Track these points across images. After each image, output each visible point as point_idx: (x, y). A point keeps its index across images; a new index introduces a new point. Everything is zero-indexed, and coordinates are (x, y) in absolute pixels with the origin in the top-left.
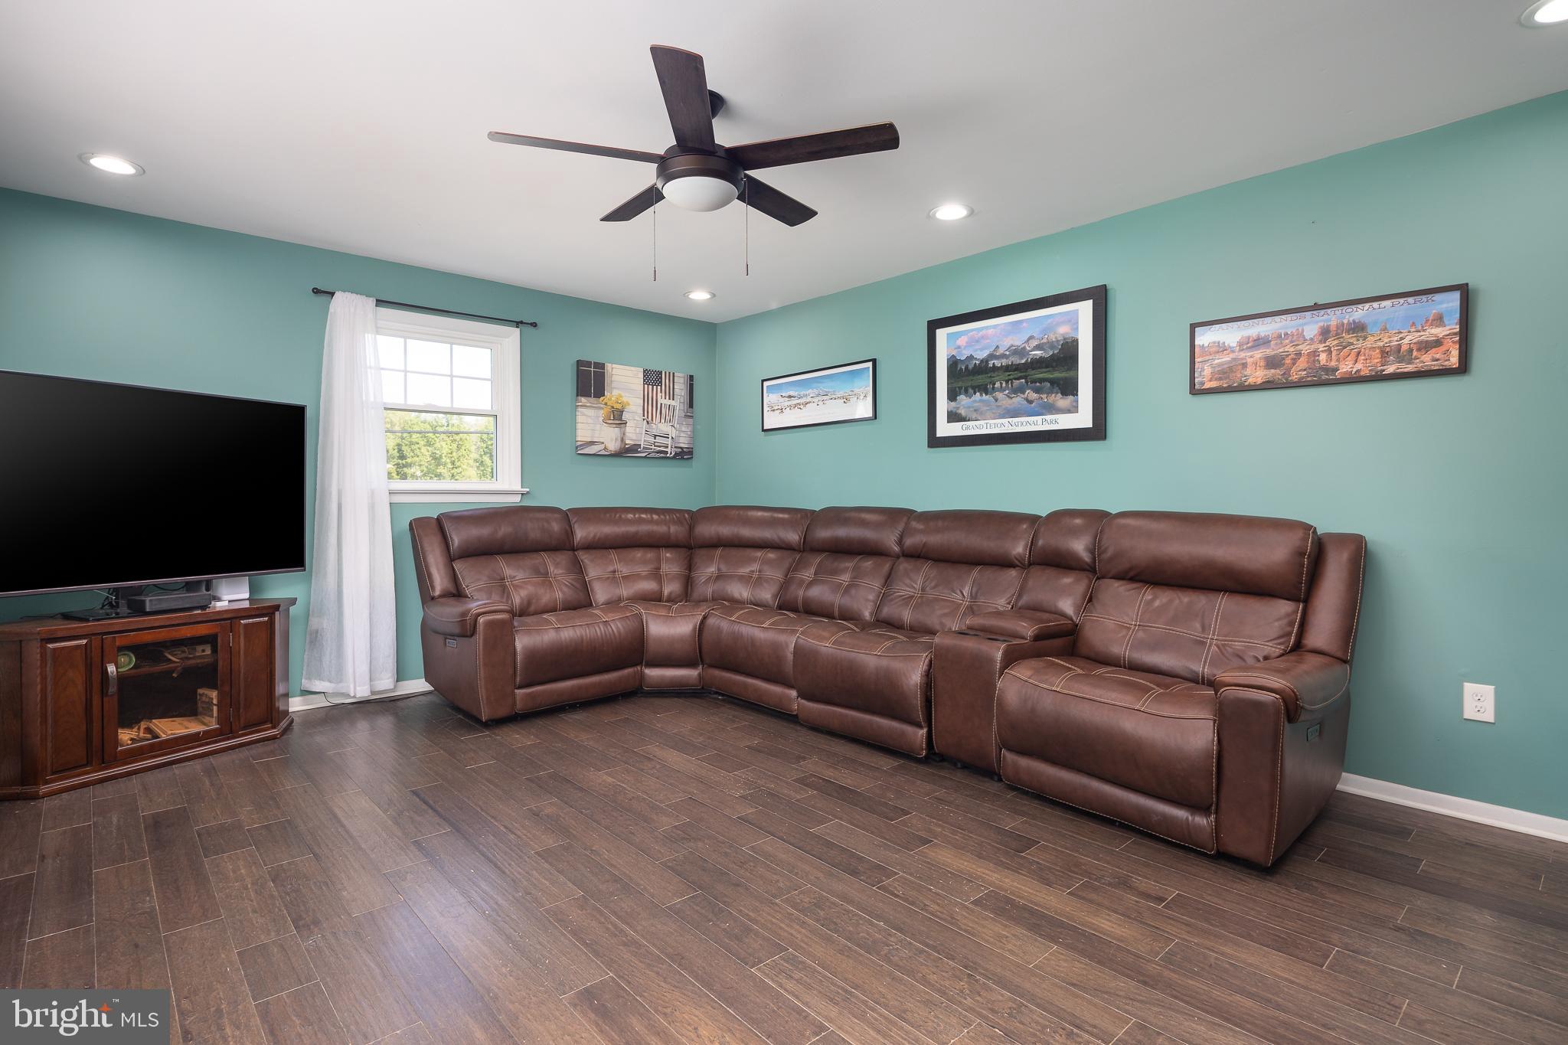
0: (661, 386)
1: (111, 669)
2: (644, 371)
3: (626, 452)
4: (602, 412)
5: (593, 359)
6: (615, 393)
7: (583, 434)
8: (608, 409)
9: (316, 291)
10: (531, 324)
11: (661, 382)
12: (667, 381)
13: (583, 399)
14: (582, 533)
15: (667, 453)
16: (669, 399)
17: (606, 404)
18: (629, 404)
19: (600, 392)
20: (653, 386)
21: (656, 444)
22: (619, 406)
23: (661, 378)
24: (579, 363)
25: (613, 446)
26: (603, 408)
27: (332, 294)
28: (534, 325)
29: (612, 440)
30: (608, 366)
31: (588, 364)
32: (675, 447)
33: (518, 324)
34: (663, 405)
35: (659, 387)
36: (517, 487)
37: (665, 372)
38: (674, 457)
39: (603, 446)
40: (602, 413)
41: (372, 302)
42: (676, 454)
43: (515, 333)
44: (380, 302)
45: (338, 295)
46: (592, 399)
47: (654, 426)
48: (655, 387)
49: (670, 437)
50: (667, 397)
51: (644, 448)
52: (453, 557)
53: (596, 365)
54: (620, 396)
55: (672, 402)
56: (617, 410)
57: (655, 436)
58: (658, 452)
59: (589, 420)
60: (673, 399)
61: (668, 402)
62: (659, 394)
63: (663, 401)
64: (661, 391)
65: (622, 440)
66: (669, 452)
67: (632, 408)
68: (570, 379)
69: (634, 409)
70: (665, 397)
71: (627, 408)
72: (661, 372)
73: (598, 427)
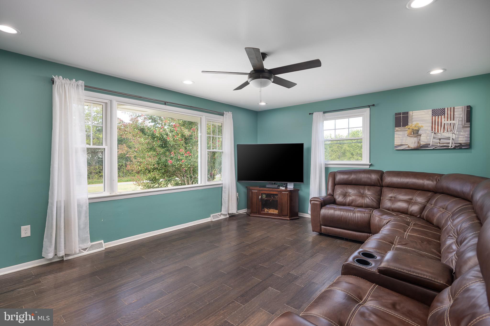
0: (445, 115)
1: (260, 197)
2: (432, 110)
3: (420, 148)
4: (407, 132)
5: (402, 111)
6: (414, 123)
7: (397, 142)
8: (410, 130)
9: (310, 114)
10: (372, 105)
12: (449, 112)
13: (397, 128)
14: (388, 180)
15: (449, 146)
16: (451, 120)
17: (409, 128)
18: (422, 127)
19: (406, 123)
20: (438, 116)
21: (440, 143)
22: (417, 128)
23: (445, 111)
24: (396, 114)
25: (412, 146)
26: (407, 131)
28: (374, 105)
29: (412, 143)
30: (410, 113)
31: (400, 114)
32: (455, 143)
33: (369, 106)
34: (446, 124)
35: (443, 116)
36: (368, 163)
37: (448, 109)
38: (454, 148)
39: (407, 146)
40: (406, 133)
41: (322, 113)
42: (455, 146)
43: (368, 109)
44: (324, 112)
45: (314, 113)
46: (402, 128)
47: (439, 135)
48: (440, 117)
49: (451, 139)
50: (449, 120)
51: (432, 145)
52: (335, 184)
53: (404, 113)
54: (418, 124)
55: (452, 122)
56: (416, 130)
57: (440, 139)
58: (442, 146)
59: (400, 136)
60: (454, 120)
61: (449, 122)
62: (443, 119)
63: (446, 122)
64: (444, 118)
65: (418, 143)
66: (450, 146)
67: (425, 128)
68: (391, 121)
69: (426, 128)
70: (447, 120)
71: (422, 129)
72: (445, 109)
73: (405, 138)
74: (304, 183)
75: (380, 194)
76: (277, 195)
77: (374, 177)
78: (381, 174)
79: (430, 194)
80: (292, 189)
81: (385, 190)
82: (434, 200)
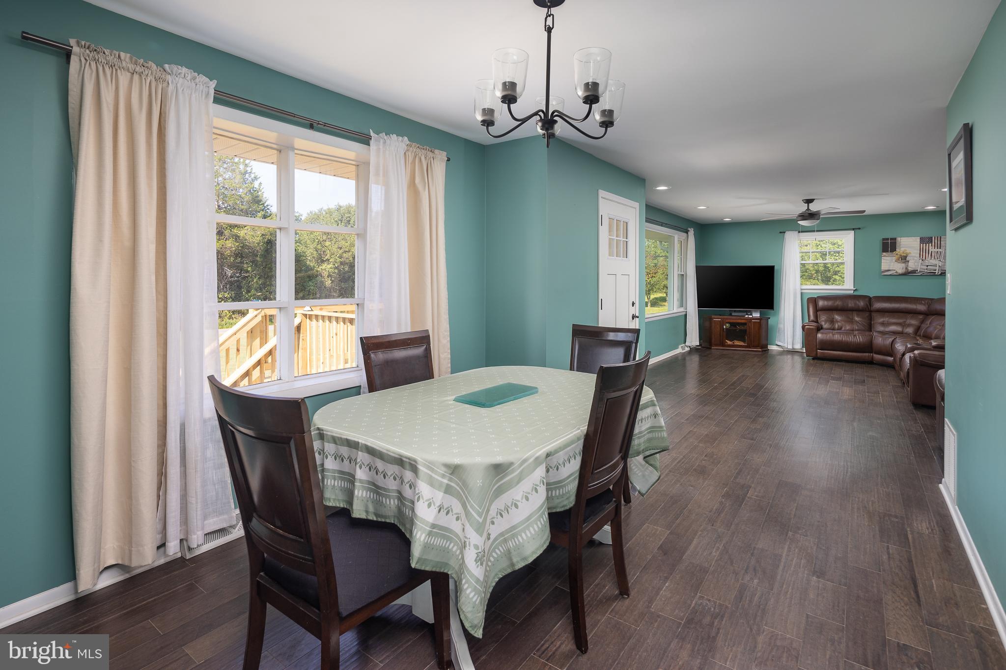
0: (932, 244)
1: (724, 327)
2: (920, 238)
3: (907, 273)
4: (894, 258)
5: (890, 237)
6: (902, 249)
7: (885, 266)
8: (898, 256)
9: (781, 232)
11: (932, 242)
12: (936, 241)
13: (884, 254)
14: (878, 305)
16: (937, 248)
17: (897, 254)
18: (910, 253)
19: (893, 249)
20: (926, 244)
21: (927, 269)
22: (905, 255)
23: (932, 240)
24: (884, 239)
25: (900, 271)
26: (895, 256)
27: (785, 232)
28: (859, 229)
29: (900, 269)
30: (899, 239)
31: (888, 239)
32: (940, 270)
33: (853, 229)
34: (933, 252)
35: (930, 244)
36: (852, 288)
37: (935, 237)
38: (940, 275)
39: (895, 271)
41: (797, 232)
42: (941, 273)
43: (852, 233)
44: (799, 232)
45: (787, 232)
46: (889, 253)
47: (926, 261)
48: (927, 244)
49: (938, 266)
50: (936, 248)
51: (920, 271)
52: (817, 310)
53: (891, 239)
54: (905, 250)
55: (939, 250)
56: (903, 256)
57: (927, 266)
58: (929, 273)
59: (888, 261)
60: (940, 248)
61: (936, 250)
62: (930, 247)
63: (933, 250)
64: (932, 246)
65: (906, 268)
66: (937, 272)
67: (913, 255)
68: (878, 246)
69: (914, 255)
70: (935, 248)
71: (910, 255)
72: (932, 238)
73: (892, 264)
74: (774, 310)
75: (870, 319)
76: (745, 324)
77: (861, 304)
78: (869, 300)
79: (921, 317)
80: (759, 317)
81: (874, 314)
82: (930, 321)
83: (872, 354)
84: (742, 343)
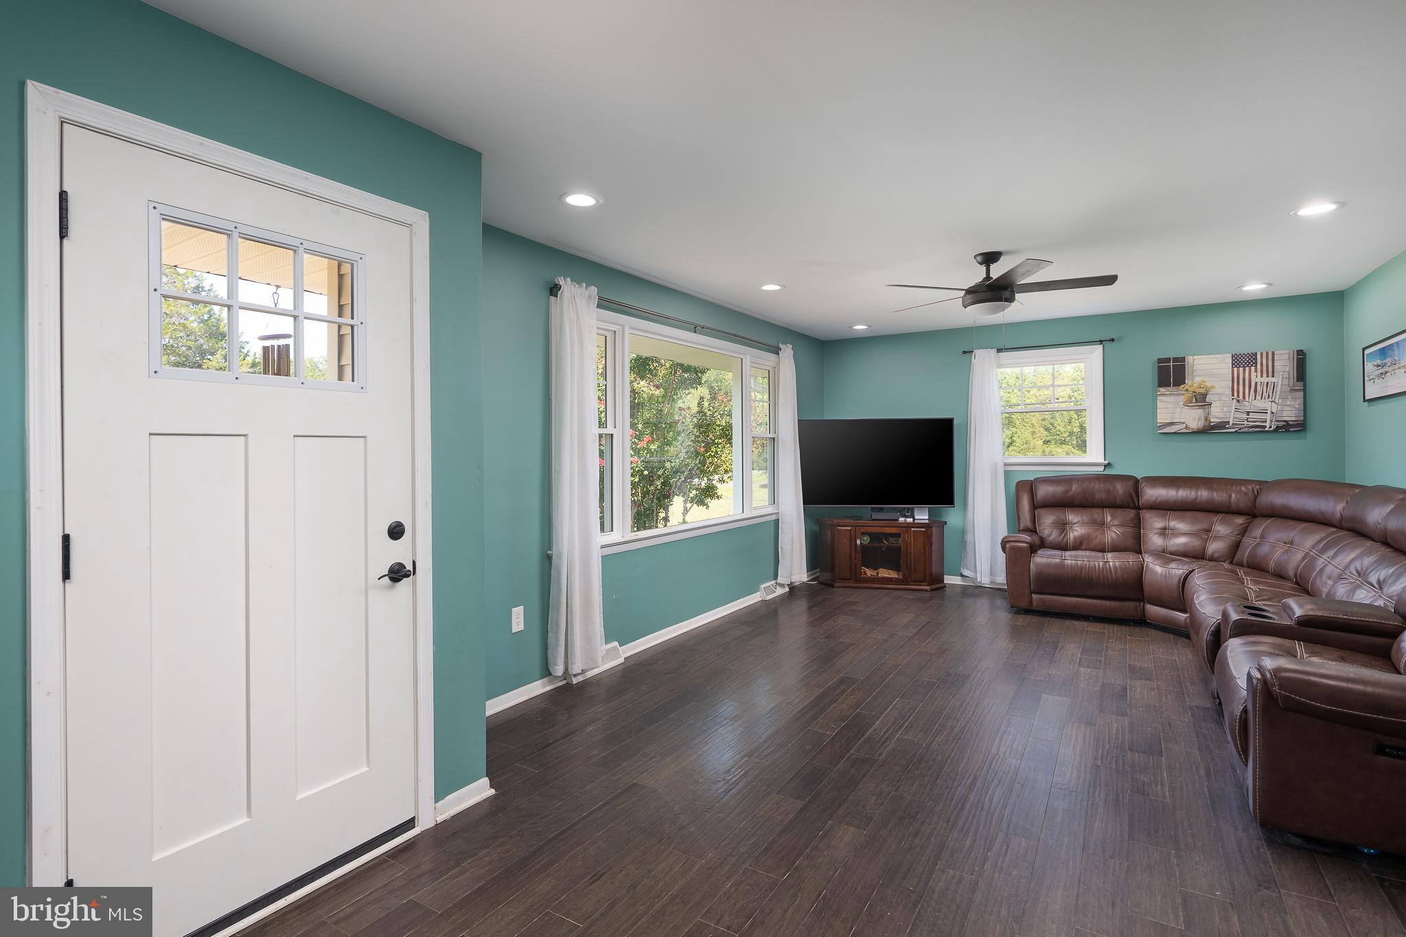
0: (1256, 366)
1: (858, 542)
2: (1233, 356)
3: (1210, 430)
4: (1183, 397)
5: (1171, 354)
6: (1198, 380)
7: (1162, 417)
8: (1190, 394)
9: (964, 352)
10: (1110, 340)
11: (1256, 363)
12: (1264, 361)
13: (1162, 390)
14: (1152, 493)
15: (1265, 427)
16: (1268, 376)
17: (1187, 390)
18: (1213, 387)
19: (1180, 379)
20: (1244, 367)
21: (1249, 420)
22: (1202, 391)
23: (1256, 359)
24: (1160, 361)
25: (1195, 425)
26: (1184, 394)
27: (972, 352)
28: (1113, 340)
29: (1194, 420)
30: (1189, 359)
31: (1168, 360)
32: (1276, 421)
33: (1101, 342)
34: (1259, 384)
35: (1253, 368)
36: (1101, 460)
37: (1262, 354)
38: (1276, 430)
39: (1184, 426)
40: (1182, 399)
41: (994, 351)
42: (1278, 427)
43: (1098, 349)
44: (999, 351)
45: (976, 351)
46: (1172, 388)
47: (1247, 404)
48: (1247, 369)
49: (1269, 412)
50: (1265, 375)
51: (1233, 424)
52: (1035, 506)
53: (1175, 360)
54: (1204, 382)
55: (1271, 379)
56: (1200, 394)
57: (1248, 413)
58: (1252, 427)
59: (1169, 406)
60: (1273, 376)
61: (1265, 380)
62: (1253, 374)
63: (1259, 380)
64: (1256, 371)
65: (1206, 419)
66: (1268, 426)
67: (1218, 390)
68: (1150, 375)
69: (1221, 391)
70: (1262, 376)
71: (1213, 391)
72: (1256, 354)
73: (1178, 410)
74: (954, 507)
75: (1138, 524)
76: (897, 535)
77: (1120, 488)
78: (1135, 484)
79: (1240, 520)
80: (927, 521)
81: (1147, 515)
82: (1261, 530)
83: (1142, 604)
84: (893, 574)
